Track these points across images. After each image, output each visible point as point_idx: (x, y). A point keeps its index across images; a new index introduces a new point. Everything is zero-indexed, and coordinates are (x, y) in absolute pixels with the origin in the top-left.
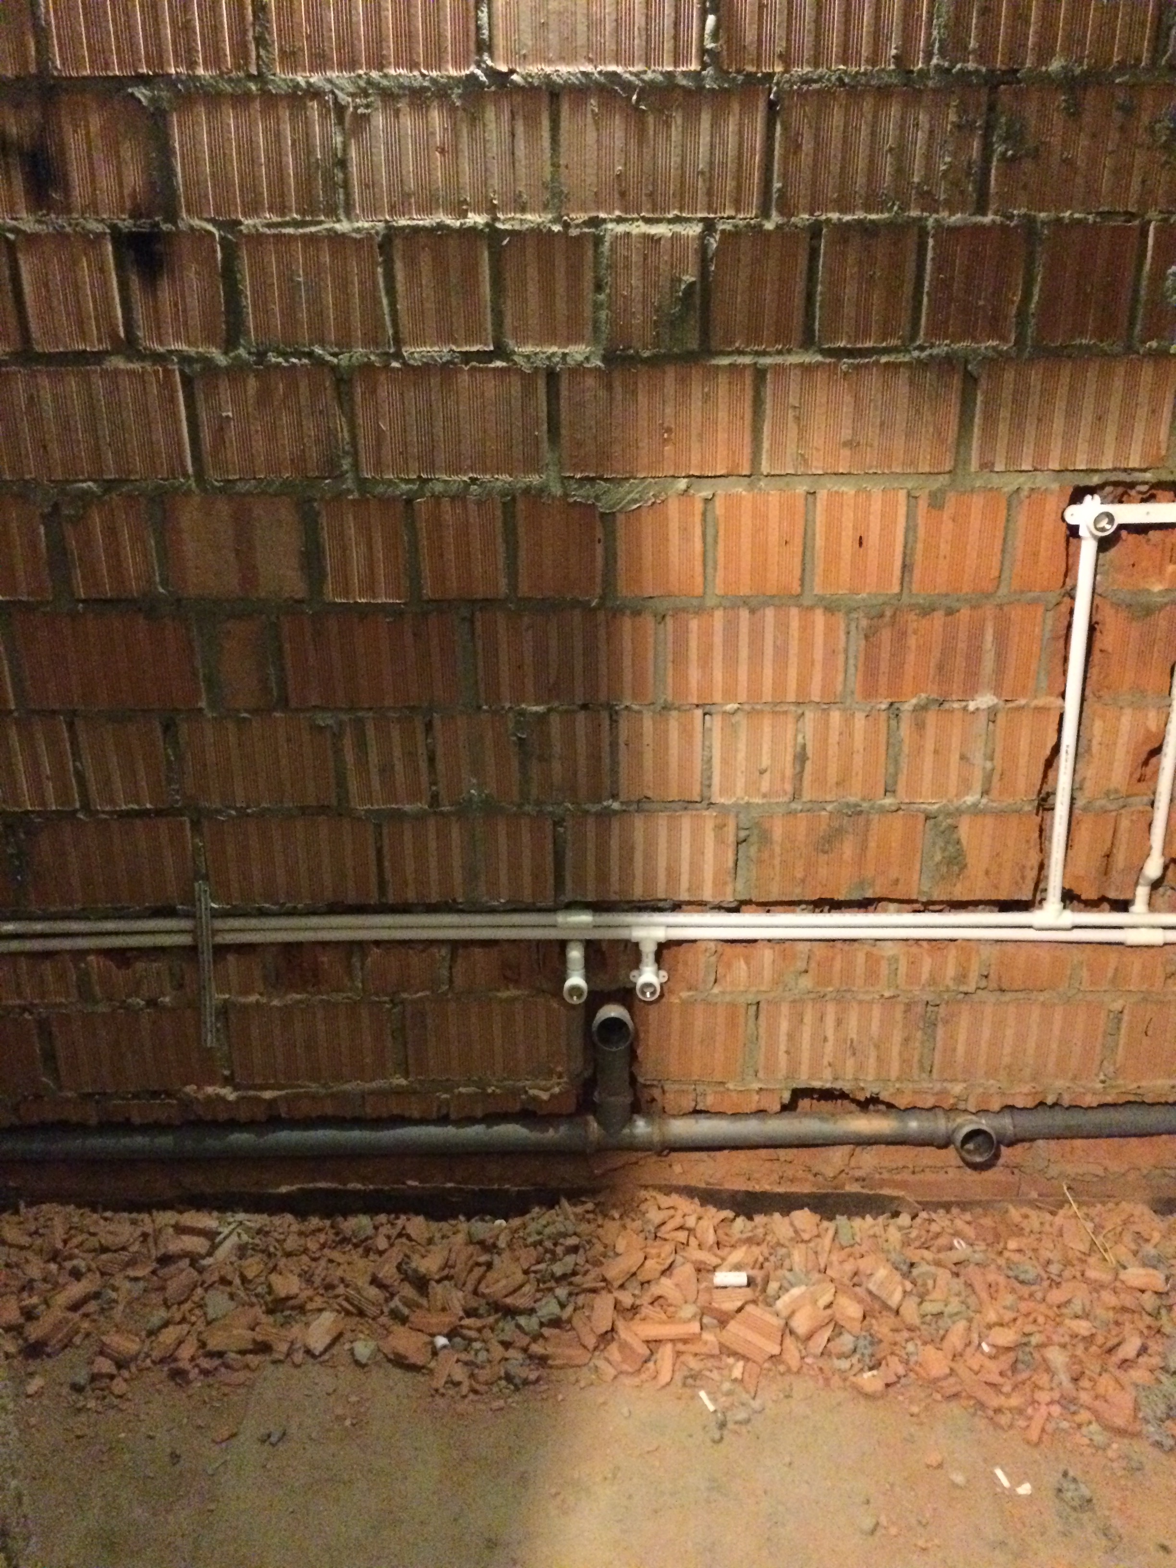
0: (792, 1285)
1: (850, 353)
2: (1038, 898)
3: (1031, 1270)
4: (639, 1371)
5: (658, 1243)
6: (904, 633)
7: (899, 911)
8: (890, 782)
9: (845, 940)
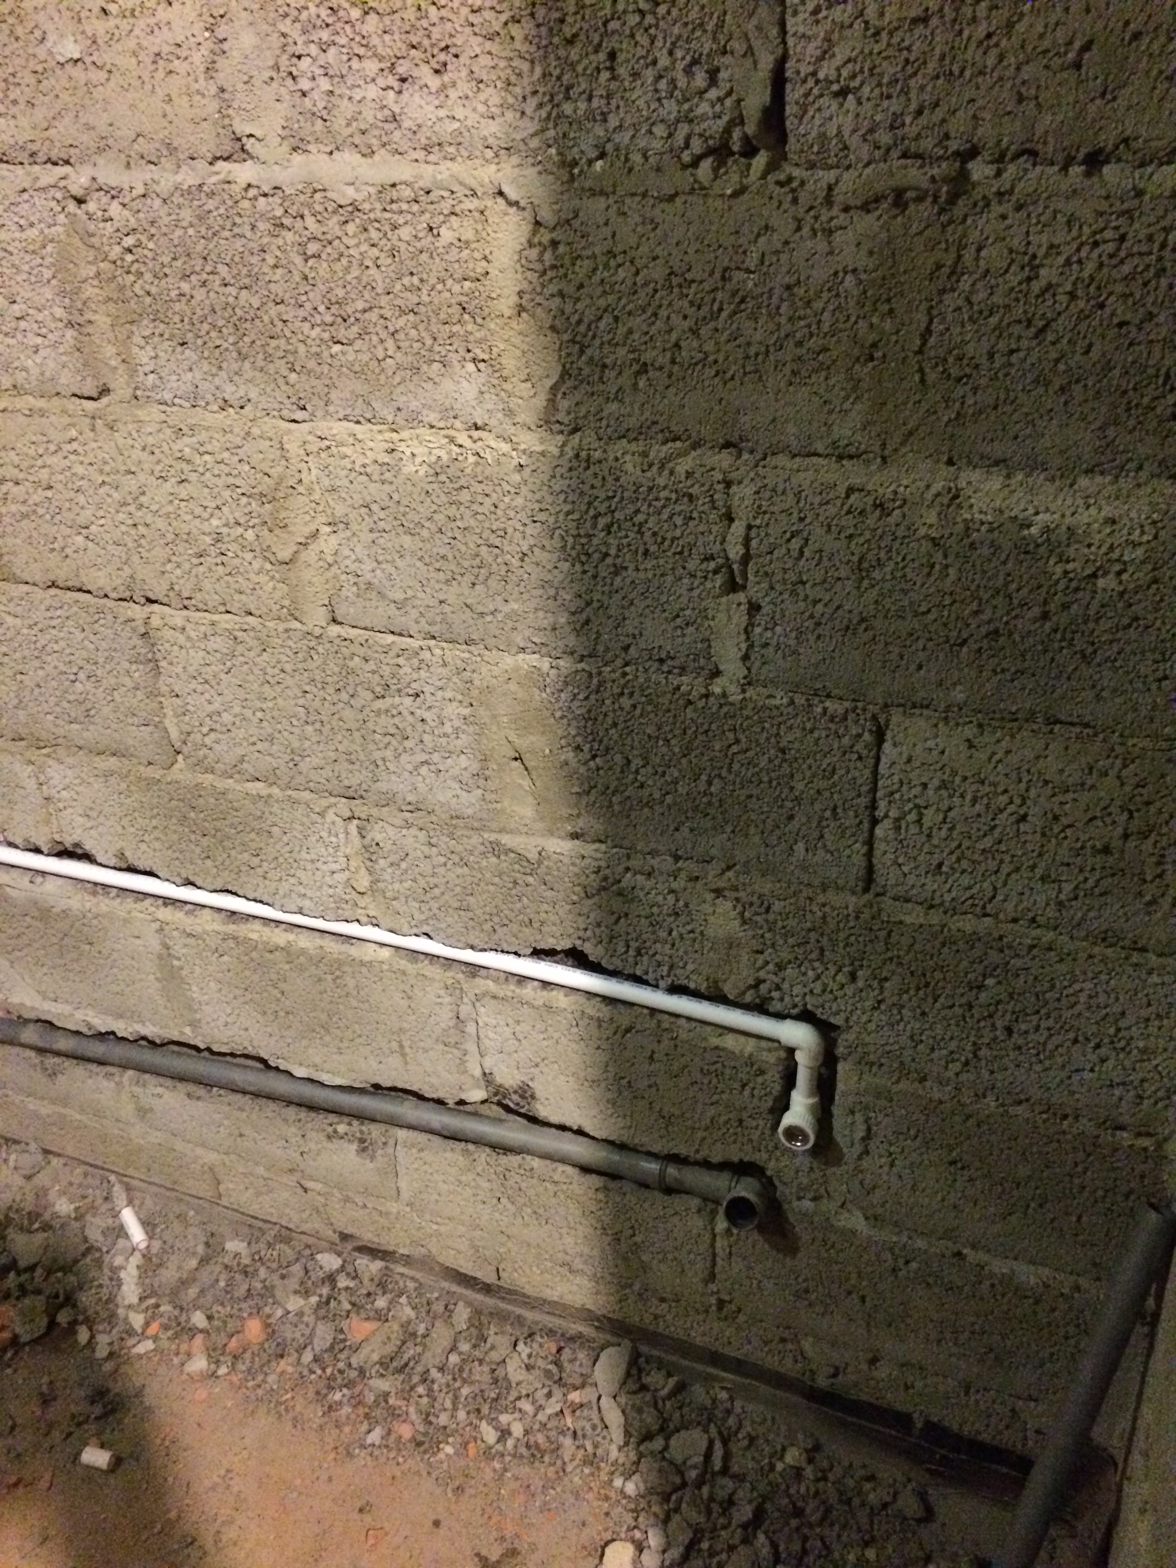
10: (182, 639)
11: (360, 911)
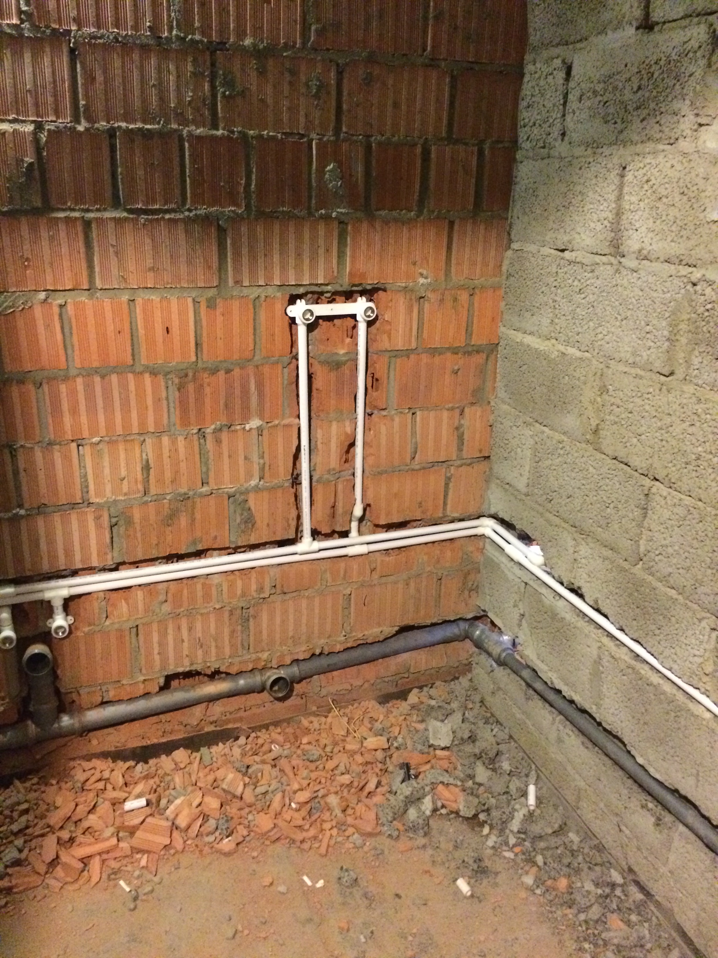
0: (176, 798)
1: (146, 212)
2: (299, 536)
3: (316, 752)
4: (77, 880)
5: (85, 793)
6: (202, 386)
7: (220, 555)
8: (204, 476)
9: (188, 578)
10: (663, 502)
11: (701, 684)
